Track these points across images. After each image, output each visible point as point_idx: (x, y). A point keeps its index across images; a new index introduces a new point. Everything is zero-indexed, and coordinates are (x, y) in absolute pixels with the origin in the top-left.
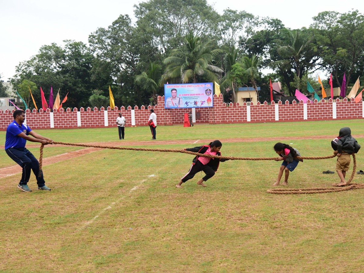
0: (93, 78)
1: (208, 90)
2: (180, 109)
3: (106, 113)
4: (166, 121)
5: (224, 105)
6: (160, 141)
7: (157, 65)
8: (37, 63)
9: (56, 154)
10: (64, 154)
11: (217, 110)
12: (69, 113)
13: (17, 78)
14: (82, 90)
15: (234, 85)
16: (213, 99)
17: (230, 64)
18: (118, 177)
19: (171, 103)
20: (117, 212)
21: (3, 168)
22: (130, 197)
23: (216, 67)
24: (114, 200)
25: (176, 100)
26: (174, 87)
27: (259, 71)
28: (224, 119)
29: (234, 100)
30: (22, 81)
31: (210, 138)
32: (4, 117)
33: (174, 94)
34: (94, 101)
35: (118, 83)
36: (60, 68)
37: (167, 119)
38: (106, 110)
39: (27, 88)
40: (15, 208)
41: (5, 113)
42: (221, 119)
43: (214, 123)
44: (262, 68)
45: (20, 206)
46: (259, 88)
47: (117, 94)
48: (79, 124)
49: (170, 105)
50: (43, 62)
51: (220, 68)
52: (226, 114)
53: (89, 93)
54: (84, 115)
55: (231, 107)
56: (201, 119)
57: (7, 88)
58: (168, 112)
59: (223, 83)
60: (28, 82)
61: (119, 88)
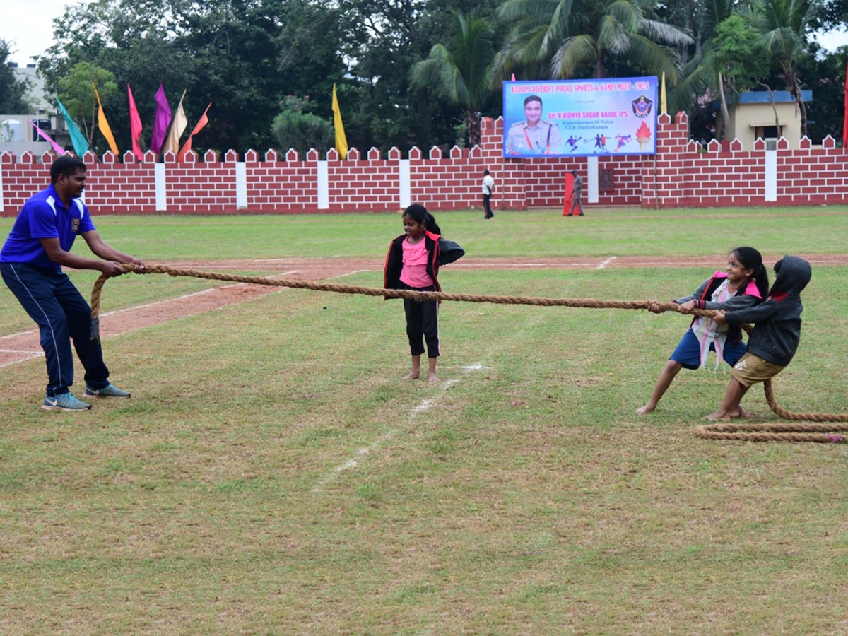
0: (285, 59)
1: (642, 100)
2: (549, 161)
3: (323, 167)
4: (506, 196)
5: (692, 147)
6: (491, 259)
7: (483, 19)
8: (117, 12)
9: (178, 293)
10: (202, 293)
11: (666, 165)
12: (211, 166)
13: (58, 56)
14: (252, 96)
15: (725, 83)
16: (658, 127)
17: (714, 18)
18: (369, 367)
19: (525, 139)
20: (376, 478)
21: (24, 330)
22: (411, 432)
23: (668, 27)
24: (364, 441)
25: (538, 132)
26: (534, 89)
27: (810, 39)
28: (691, 192)
29: (723, 133)
30: (72, 64)
31: (648, 252)
32: (20, 174)
33: (533, 112)
34: (288, 130)
35: (361, 76)
36: (187, 27)
37: (508, 189)
38: (322, 158)
39: (85, 87)
40: (65, 457)
41: (20, 161)
42: (679, 193)
43: (656, 205)
44: (820, 29)
45: (81, 451)
46: (810, 93)
47: (357, 109)
48: (242, 201)
49: (520, 146)
50: (137, 7)
51: (683, 30)
52: (697, 178)
53: (273, 105)
54: (256, 172)
55: (714, 155)
56: (616, 193)
57: (28, 86)
58: (513, 168)
59: (690, 78)
60: (90, 70)
61: (365, 91)
